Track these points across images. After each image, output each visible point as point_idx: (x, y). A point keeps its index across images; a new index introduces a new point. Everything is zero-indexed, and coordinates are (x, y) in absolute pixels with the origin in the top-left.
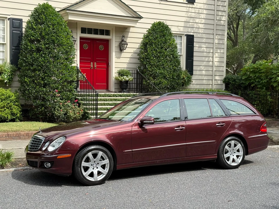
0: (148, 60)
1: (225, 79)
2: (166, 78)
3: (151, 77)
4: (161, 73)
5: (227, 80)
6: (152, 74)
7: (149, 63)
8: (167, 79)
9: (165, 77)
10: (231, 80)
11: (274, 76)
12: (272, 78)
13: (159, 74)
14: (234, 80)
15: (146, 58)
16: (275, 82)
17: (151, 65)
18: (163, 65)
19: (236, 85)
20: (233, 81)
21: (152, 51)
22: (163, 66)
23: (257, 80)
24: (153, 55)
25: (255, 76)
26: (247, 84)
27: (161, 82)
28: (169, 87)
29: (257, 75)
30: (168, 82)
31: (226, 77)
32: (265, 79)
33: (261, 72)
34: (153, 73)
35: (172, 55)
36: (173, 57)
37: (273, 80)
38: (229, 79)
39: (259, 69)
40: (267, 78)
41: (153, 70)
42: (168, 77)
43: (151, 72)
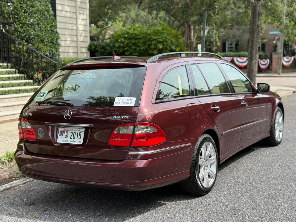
0: (16, 16)
1: (90, 46)
2: (44, 42)
3: (24, 41)
4: (38, 36)
5: (93, 47)
6: (24, 37)
7: (19, 21)
8: (45, 44)
9: (42, 41)
10: (98, 48)
11: (153, 42)
12: (151, 44)
13: (34, 37)
14: (103, 47)
15: (11, 13)
16: (154, 49)
17: (21, 23)
18: (38, 24)
19: (105, 52)
20: (101, 49)
21: (21, 3)
22: (38, 26)
23: (133, 48)
24: (22, 9)
25: (131, 42)
26: (121, 52)
27: (38, 48)
28: (48, 54)
29: (133, 41)
30: (47, 48)
31: (90, 43)
32: (142, 46)
33: (137, 37)
34: (26, 35)
35: (46, 11)
36: (48, 13)
37: (152, 47)
38: (96, 47)
39: (134, 35)
40: (145, 45)
41: (24, 30)
42: (46, 42)
43: (23, 34)
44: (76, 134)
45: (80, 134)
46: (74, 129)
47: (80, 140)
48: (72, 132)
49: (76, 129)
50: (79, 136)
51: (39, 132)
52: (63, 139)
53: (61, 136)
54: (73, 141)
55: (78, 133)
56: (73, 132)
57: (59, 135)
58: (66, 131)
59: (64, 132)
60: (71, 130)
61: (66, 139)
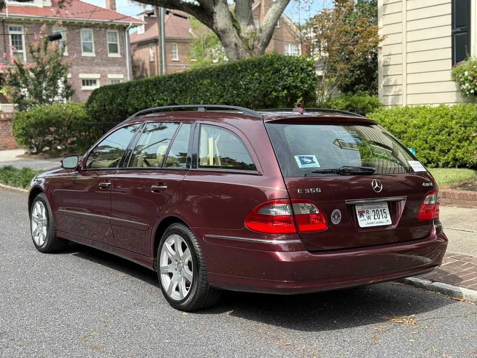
44: (380, 213)
45: (385, 211)
46: (374, 206)
47: (386, 219)
48: (373, 210)
49: (377, 206)
50: (384, 215)
51: (334, 217)
52: (365, 222)
53: (362, 218)
54: (380, 222)
55: (381, 211)
56: (375, 210)
57: (358, 217)
58: (365, 210)
59: (364, 212)
60: (371, 208)
61: (370, 221)
